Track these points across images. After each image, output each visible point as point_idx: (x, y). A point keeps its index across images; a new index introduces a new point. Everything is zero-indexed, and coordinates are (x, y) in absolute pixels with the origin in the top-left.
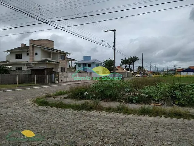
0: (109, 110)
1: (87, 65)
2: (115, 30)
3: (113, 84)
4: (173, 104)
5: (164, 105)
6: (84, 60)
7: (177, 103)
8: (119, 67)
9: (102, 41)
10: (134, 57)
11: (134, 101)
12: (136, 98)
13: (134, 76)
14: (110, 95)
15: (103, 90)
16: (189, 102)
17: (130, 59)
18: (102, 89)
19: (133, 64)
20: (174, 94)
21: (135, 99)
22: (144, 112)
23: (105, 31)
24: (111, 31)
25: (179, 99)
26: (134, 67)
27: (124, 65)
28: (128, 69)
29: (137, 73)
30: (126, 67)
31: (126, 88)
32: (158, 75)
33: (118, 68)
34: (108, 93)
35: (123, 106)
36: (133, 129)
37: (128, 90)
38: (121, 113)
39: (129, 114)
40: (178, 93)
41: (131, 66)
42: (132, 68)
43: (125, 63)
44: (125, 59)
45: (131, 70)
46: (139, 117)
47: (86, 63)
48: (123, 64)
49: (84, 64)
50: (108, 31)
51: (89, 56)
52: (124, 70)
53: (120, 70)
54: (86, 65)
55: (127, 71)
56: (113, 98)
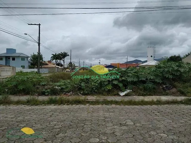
0: (18, 103)
1: (11, 59)
2: (39, 25)
3: (27, 78)
4: (79, 94)
5: (72, 95)
6: (7, 53)
7: (82, 93)
8: (50, 62)
9: (25, 34)
10: (64, 53)
11: (47, 94)
12: (49, 90)
13: (63, 71)
14: (23, 89)
15: (16, 84)
16: (91, 91)
17: (61, 54)
18: (14, 83)
19: (63, 60)
20: (80, 86)
21: (48, 92)
22: (51, 102)
23: (29, 24)
24: (35, 24)
25: (83, 90)
26: (64, 62)
27: (55, 60)
28: (58, 64)
29: (67, 68)
30: (56, 62)
31: (41, 81)
32: (85, 71)
33: (48, 63)
34: (21, 87)
35: (33, 98)
36: (32, 116)
37: (43, 84)
38: (29, 105)
39: (37, 105)
40: (83, 84)
41: (62, 62)
42: (63, 63)
43: (55, 58)
44: (56, 54)
45: (62, 65)
46: (44, 107)
47: (9, 56)
48: (53, 59)
49: (8, 58)
50: (32, 24)
51: (14, 49)
52: (54, 65)
53: (50, 65)
54: (9, 58)
55: (57, 66)
56: (26, 92)
